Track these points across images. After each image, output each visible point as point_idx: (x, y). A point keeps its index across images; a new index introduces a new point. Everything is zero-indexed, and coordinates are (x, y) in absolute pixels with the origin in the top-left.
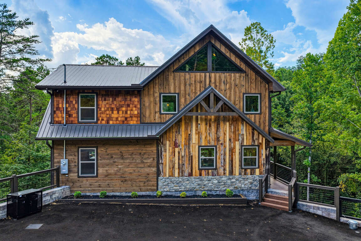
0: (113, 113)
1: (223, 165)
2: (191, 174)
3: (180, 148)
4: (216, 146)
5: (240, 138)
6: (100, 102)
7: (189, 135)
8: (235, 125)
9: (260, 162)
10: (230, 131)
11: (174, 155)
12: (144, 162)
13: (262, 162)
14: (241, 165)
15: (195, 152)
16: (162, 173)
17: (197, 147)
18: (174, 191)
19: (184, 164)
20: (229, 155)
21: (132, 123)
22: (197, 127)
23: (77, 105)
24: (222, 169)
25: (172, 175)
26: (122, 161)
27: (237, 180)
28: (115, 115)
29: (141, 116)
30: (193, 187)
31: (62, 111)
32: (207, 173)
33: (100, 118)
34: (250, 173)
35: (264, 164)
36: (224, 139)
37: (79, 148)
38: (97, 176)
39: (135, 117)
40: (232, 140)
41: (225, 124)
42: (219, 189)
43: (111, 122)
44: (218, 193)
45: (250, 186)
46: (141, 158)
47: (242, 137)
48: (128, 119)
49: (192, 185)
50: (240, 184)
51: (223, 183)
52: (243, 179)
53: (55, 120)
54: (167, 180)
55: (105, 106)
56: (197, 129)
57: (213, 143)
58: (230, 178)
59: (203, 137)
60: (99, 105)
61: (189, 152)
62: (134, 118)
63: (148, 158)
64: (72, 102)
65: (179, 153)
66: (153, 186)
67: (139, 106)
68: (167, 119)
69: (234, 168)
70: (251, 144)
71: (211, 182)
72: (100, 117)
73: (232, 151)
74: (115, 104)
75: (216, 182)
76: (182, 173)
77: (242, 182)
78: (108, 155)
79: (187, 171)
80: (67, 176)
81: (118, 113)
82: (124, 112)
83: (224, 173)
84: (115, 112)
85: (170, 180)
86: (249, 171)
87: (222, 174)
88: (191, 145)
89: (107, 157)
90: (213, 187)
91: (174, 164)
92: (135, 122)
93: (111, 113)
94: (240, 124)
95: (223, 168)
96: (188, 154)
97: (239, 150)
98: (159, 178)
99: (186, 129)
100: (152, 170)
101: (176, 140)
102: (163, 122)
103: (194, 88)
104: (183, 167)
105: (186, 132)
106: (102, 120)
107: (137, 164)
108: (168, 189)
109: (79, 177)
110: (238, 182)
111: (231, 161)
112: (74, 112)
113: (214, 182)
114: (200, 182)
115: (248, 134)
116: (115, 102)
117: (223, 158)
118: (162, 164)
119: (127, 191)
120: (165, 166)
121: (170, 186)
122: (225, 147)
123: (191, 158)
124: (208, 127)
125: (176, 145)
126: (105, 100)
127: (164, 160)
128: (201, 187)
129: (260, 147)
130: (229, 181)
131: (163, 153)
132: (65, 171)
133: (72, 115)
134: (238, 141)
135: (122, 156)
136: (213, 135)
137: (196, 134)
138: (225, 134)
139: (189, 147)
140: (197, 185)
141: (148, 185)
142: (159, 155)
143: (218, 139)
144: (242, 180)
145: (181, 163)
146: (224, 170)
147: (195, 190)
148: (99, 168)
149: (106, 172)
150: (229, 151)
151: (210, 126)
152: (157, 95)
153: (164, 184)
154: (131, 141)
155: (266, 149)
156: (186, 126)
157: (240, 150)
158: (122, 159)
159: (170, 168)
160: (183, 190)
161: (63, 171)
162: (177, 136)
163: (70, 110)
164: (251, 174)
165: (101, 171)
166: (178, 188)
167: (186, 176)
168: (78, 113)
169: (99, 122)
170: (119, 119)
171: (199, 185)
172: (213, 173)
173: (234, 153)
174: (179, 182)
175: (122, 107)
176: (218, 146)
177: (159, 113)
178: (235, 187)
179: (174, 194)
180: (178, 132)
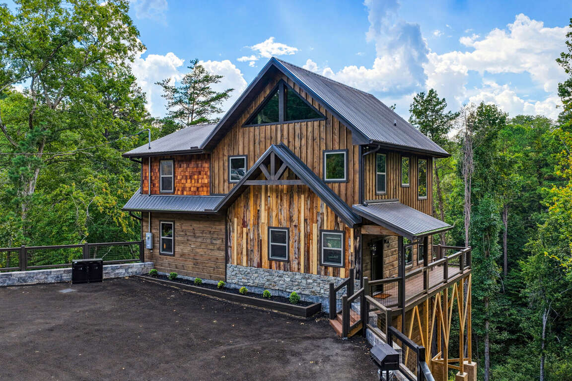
0: (186, 182)
1: (297, 256)
2: (260, 265)
3: (249, 228)
4: (288, 229)
5: (319, 219)
6: (177, 170)
7: (259, 211)
8: (312, 199)
9: (347, 257)
10: (306, 208)
11: (242, 237)
12: (213, 243)
13: (350, 258)
14: (319, 260)
15: (265, 236)
16: (230, 259)
17: (266, 228)
18: (242, 284)
19: (252, 251)
20: (305, 244)
21: (202, 194)
22: (266, 200)
23: (159, 173)
25: (240, 263)
26: (194, 240)
27: (314, 281)
28: (188, 184)
29: (210, 185)
30: (262, 283)
32: (278, 265)
33: (177, 188)
34: (332, 274)
35: (352, 261)
36: (298, 219)
37: (160, 221)
38: (174, 255)
39: (205, 187)
40: (308, 221)
41: (299, 197)
43: (185, 193)
46: (211, 238)
48: (199, 190)
49: (261, 279)
50: (319, 289)
51: (297, 283)
53: (143, 189)
54: (235, 269)
55: (180, 174)
56: (267, 203)
57: (285, 224)
58: (305, 277)
59: (274, 214)
60: (176, 173)
61: (258, 234)
62: (204, 189)
63: (217, 238)
64: (155, 170)
65: (247, 234)
66: (222, 274)
67: (209, 174)
69: (311, 263)
70: (333, 229)
71: (282, 279)
72: (176, 186)
73: (308, 236)
74: (189, 171)
75: (288, 280)
76: (251, 262)
77: (321, 285)
78: (183, 231)
79: (256, 259)
80: (152, 251)
82: (196, 180)
83: (299, 269)
84: (189, 181)
85: (238, 269)
86: (330, 270)
87: (296, 269)
88: (260, 225)
89: (182, 233)
90: (284, 286)
91: (242, 248)
92: (205, 193)
95: (297, 261)
96: (257, 238)
97: (318, 236)
98: (228, 265)
99: (255, 203)
101: (244, 216)
104: (251, 254)
105: (255, 207)
108: (236, 281)
109: (160, 254)
110: (316, 284)
111: (308, 252)
112: (156, 181)
113: (286, 279)
114: (269, 277)
115: (329, 213)
116: (189, 168)
117: (297, 246)
120: (233, 250)
121: (238, 278)
122: (299, 230)
123: (260, 242)
124: (279, 201)
125: (244, 224)
126: (180, 167)
127: (232, 242)
128: (271, 284)
129: (347, 235)
130: (304, 281)
131: (231, 233)
132: (149, 245)
133: (155, 184)
135: (194, 233)
137: (265, 210)
138: (299, 212)
139: (258, 227)
142: (227, 236)
143: (291, 219)
144: (321, 282)
145: (249, 248)
146: (299, 264)
147: (264, 287)
148: (175, 246)
149: (181, 251)
150: (305, 237)
151: (281, 200)
152: (226, 158)
153: (233, 273)
155: (355, 238)
156: (255, 199)
157: (319, 238)
158: (195, 237)
159: (238, 254)
161: (147, 245)
162: (245, 212)
163: (153, 179)
164: (334, 276)
165: (178, 249)
166: (247, 281)
167: (255, 267)
168: (159, 182)
169: (176, 193)
170: (192, 189)
171: (268, 280)
172: (284, 266)
173: (311, 241)
174: (248, 274)
175: (194, 175)
176: (290, 229)
177: (227, 181)
178: (312, 292)
180: (246, 206)
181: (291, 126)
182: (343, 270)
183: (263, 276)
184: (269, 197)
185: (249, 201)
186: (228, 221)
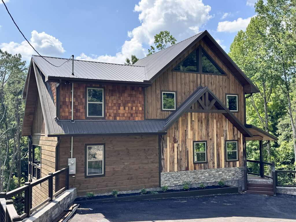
0: (119, 109)
1: (212, 158)
2: (187, 169)
3: (179, 143)
4: (206, 141)
6: (107, 98)
7: (186, 131)
8: (220, 122)
10: (217, 128)
11: (174, 151)
12: (147, 158)
14: (225, 159)
15: (190, 147)
16: (163, 169)
17: (192, 142)
18: (173, 185)
19: (181, 159)
20: (217, 150)
21: (137, 119)
22: (191, 123)
23: (84, 99)
24: (211, 163)
25: (172, 170)
26: (128, 158)
27: (223, 172)
28: (121, 110)
29: (144, 112)
30: (190, 181)
31: (69, 106)
32: (200, 167)
33: (108, 114)
35: (242, 157)
36: (212, 135)
37: (86, 145)
38: (104, 175)
39: (140, 113)
40: (218, 136)
41: (213, 121)
42: (210, 181)
43: (118, 118)
44: (209, 185)
45: (233, 177)
46: (146, 154)
47: (225, 133)
48: (133, 116)
49: (189, 178)
50: (226, 176)
51: (212, 176)
52: (227, 171)
53: (61, 115)
54: (168, 175)
55: (112, 101)
56: (192, 125)
57: (204, 139)
58: (218, 171)
59: (197, 133)
60: (107, 101)
61: (186, 147)
62: (139, 115)
63: (151, 154)
64: (80, 96)
65: (177, 148)
66: (156, 182)
67: (143, 103)
68: (167, 116)
69: (220, 161)
70: (232, 139)
71: (203, 175)
72: (108, 112)
73: (218, 145)
74: (122, 99)
75: (207, 175)
76: (180, 168)
77: (227, 173)
78: (115, 152)
79: (184, 165)
80: (74, 176)
81: (124, 109)
82: (130, 108)
84: (122, 108)
85: (170, 175)
86: (231, 163)
87: (212, 167)
88: (187, 140)
89: (114, 154)
90: (205, 180)
91: (174, 159)
92: (140, 119)
94: (224, 122)
95: (212, 161)
96: (185, 150)
97: (224, 144)
98: (161, 173)
99: (183, 125)
100: (155, 166)
101: (175, 135)
102: (163, 118)
103: (188, 87)
104: (181, 162)
105: (183, 128)
106: (110, 116)
107: (142, 160)
108: (169, 185)
109: (86, 177)
110: (224, 174)
111: (218, 155)
112: (81, 106)
113: (206, 174)
114: (195, 176)
115: (230, 130)
116: (122, 97)
118: (164, 159)
119: (133, 189)
120: (166, 161)
121: (170, 181)
122: (213, 142)
123: (187, 153)
124: (200, 124)
125: (175, 141)
126: (112, 95)
127: (165, 155)
128: (196, 180)
129: (239, 143)
130: (217, 174)
131: (164, 148)
132: (73, 171)
133: (80, 110)
134: (223, 136)
135: (128, 152)
136: (204, 131)
137: (191, 130)
138: (213, 130)
139: (185, 142)
140: (193, 178)
141: (151, 181)
142: (161, 151)
143: (208, 135)
144: (227, 172)
145: (179, 158)
146: (213, 163)
147: (191, 183)
148: (106, 167)
149: (113, 170)
152: (158, 92)
153: (166, 179)
154: (137, 137)
155: (243, 143)
156: (183, 122)
158: (128, 155)
159: (170, 164)
160: (181, 184)
161: (71, 171)
162: (176, 132)
163: (77, 104)
164: (233, 167)
165: (108, 169)
166: (177, 182)
167: (184, 171)
168: (85, 109)
169: (107, 118)
170: (126, 115)
171: (194, 178)
172: (204, 166)
174: (178, 177)
175: (128, 103)
176: (208, 141)
177: (160, 110)
178: (222, 179)
179: (173, 188)
180: (177, 128)
181: (206, 76)
182: (238, 162)
183: (190, 175)
184: (193, 121)
185: (179, 124)
186: (161, 140)
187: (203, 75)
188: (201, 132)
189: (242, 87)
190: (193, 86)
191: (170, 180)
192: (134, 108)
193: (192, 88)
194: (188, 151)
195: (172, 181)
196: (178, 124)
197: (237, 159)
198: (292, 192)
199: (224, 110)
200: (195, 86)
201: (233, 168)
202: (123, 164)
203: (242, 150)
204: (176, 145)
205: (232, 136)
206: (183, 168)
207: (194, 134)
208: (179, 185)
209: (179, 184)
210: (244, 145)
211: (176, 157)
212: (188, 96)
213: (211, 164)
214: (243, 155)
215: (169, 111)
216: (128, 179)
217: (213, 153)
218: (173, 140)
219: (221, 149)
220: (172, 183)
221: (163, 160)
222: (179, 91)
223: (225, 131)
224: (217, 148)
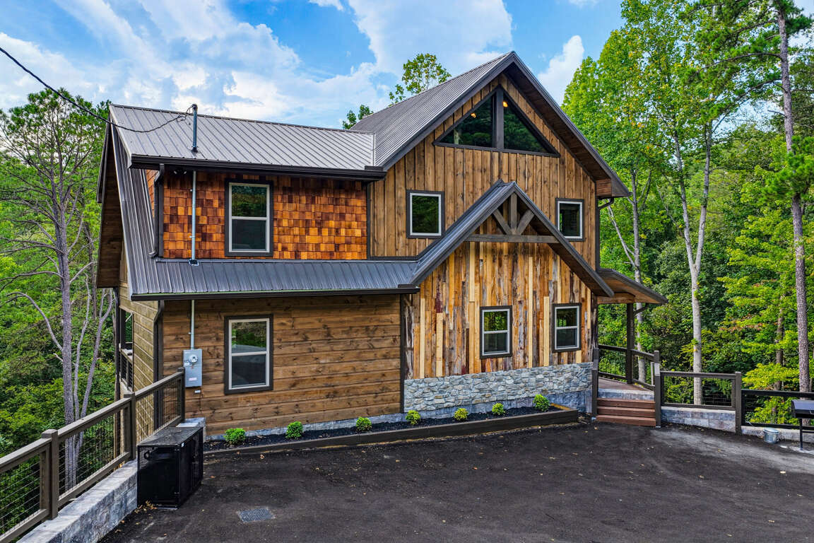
0: (307, 232)
1: (522, 345)
2: (465, 370)
3: (447, 312)
4: (510, 307)
5: (551, 290)
6: (279, 207)
7: (464, 283)
8: (543, 262)
9: (583, 336)
10: (535, 276)
11: (435, 330)
12: (374, 348)
13: (586, 336)
14: (552, 346)
15: (473, 321)
16: (410, 370)
17: (478, 309)
18: (434, 408)
19: (452, 349)
20: (534, 326)
21: (349, 256)
22: (477, 266)
23: (223, 210)
24: (521, 354)
25: (431, 373)
26: (328, 348)
27: (546, 375)
28: (312, 238)
29: (368, 240)
30: (470, 397)
31: (186, 226)
32: (495, 364)
33: (280, 246)
34: (566, 361)
35: (589, 340)
36: (525, 293)
37: (227, 319)
38: (271, 388)
39: (356, 243)
40: (538, 294)
41: (526, 261)
42: (517, 397)
43: (304, 256)
44: (514, 405)
45: (568, 385)
46: (369, 339)
47: (553, 288)
48: (341, 249)
49: (469, 391)
50: (551, 384)
51: (522, 385)
52: (555, 372)
53: (166, 247)
54: (421, 386)
55: (291, 215)
56: (478, 271)
57: (505, 302)
58: (535, 373)
59: (489, 288)
60: (277, 214)
61: (463, 321)
62: (354, 246)
63: (383, 337)
64: (210, 202)
65: (444, 323)
66: (394, 401)
67: (364, 219)
68: (422, 249)
69: (541, 351)
70: (568, 302)
71: (502, 383)
72: (279, 242)
73: (538, 315)
74: (313, 211)
75: (510, 382)
76: (450, 368)
77: (554, 378)
78: (297, 334)
79: (459, 363)
80: (199, 391)
81: (320, 232)
82: (333, 230)
83: (525, 363)
84: (313, 231)
85: (427, 385)
86: (565, 355)
87: (522, 365)
88: (467, 305)
89: (294, 338)
90: (505, 393)
91: (435, 348)
92: (356, 256)
93: (304, 233)
94: (551, 260)
95: (522, 353)
96: (461, 326)
97: (550, 313)
98: (405, 381)
99: (458, 272)
100: (391, 366)
101: (438, 294)
102: (412, 255)
103: (471, 183)
104: (450, 354)
105: (457, 277)
106: (284, 249)
107: (360, 353)
108: (423, 406)
109: (227, 392)
110: (548, 380)
111: (537, 336)
112: (214, 227)
113: (507, 382)
114: (482, 385)
115: (564, 281)
116: (313, 206)
117: (523, 331)
118: (412, 349)
119: (340, 417)
120: (416, 355)
121: (427, 399)
122: (526, 308)
123: (467, 333)
124: (497, 268)
125: (438, 307)
126: (290, 201)
127: (414, 340)
128: (484, 396)
129: (583, 308)
130: (533, 379)
131: (413, 325)
132: (195, 379)
133: (211, 235)
134: (548, 295)
135: (329, 335)
136: (505, 284)
137: (476, 282)
138: (526, 282)
139: (463, 310)
140: (478, 391)
141: (382, 400)
142: (405, 331)
143: (514, 292)
144: (554, 374)
145: (447, 346)
146: (525, 356)
147: (474, 402)
148: (275, 368)
149: (292, 376)
150: (533, 317)
151: (500, 265)
152: (401, 193)
153: (416, 394)
154: (349, 299)
155: (592, 311)
156: (457, 264)
157: (551, 315)
158: (329, 342)
159: (426, 359)
160: (452, 404)
161: (191, 379)
162: (440, 287)
163: (205, 222)
164: (569, 363)
165: (280, 373)
166: (443, 401)
167: (458, 374)
168: (225, 232)
169: (277, 254)
170: (323, 248)
171: (481, 390)
172: (505, 363)
173: (540, 321)
174: (444, 388)
175: (328, 219)
176: (514, 307)
177: (404, 235)
178: (542, 391)
179: (433, 415)
180: (443, 277)
181: (513, 157)
182: (579, 353)
183: (472, 385)
184: (482, 260)
185: (448, 268)
186: (406, 304)
187: (505, 156)
188: (500, 286)
189: (593, 185)
190: (482, 180)
191: (426, 395)
192: (343, 232)
193: (479, 186)
194: (468, 330)
195: (431, 399)
196: (446, 269)
197: (578, 347)
198: (695, 420)
199: (552, 237)
200: (487, 180)
201: (569, 366)
202: (315, 362)
203: (588, 326)
204: (440, 317)
205: (569, 294)
206: (457, 369)
207: (482, 291)
208: (446, 408)
209: (445, 405)
210: (595, 313)
211: (440, 344)
212: (471, 204)
213: (519, 358)
214: (590, 337)
215: (424, 238)
216: (328, 397)
217: (525, 335)
218: (434, 304)
219: (543, 323)
220: (430, 403)
221: (410, 352)
222: (450, 190)
223: (554, 283)
224: (535, 321)
